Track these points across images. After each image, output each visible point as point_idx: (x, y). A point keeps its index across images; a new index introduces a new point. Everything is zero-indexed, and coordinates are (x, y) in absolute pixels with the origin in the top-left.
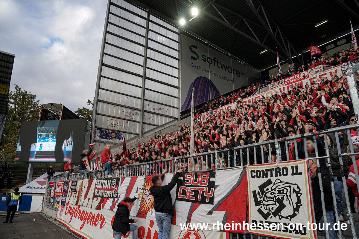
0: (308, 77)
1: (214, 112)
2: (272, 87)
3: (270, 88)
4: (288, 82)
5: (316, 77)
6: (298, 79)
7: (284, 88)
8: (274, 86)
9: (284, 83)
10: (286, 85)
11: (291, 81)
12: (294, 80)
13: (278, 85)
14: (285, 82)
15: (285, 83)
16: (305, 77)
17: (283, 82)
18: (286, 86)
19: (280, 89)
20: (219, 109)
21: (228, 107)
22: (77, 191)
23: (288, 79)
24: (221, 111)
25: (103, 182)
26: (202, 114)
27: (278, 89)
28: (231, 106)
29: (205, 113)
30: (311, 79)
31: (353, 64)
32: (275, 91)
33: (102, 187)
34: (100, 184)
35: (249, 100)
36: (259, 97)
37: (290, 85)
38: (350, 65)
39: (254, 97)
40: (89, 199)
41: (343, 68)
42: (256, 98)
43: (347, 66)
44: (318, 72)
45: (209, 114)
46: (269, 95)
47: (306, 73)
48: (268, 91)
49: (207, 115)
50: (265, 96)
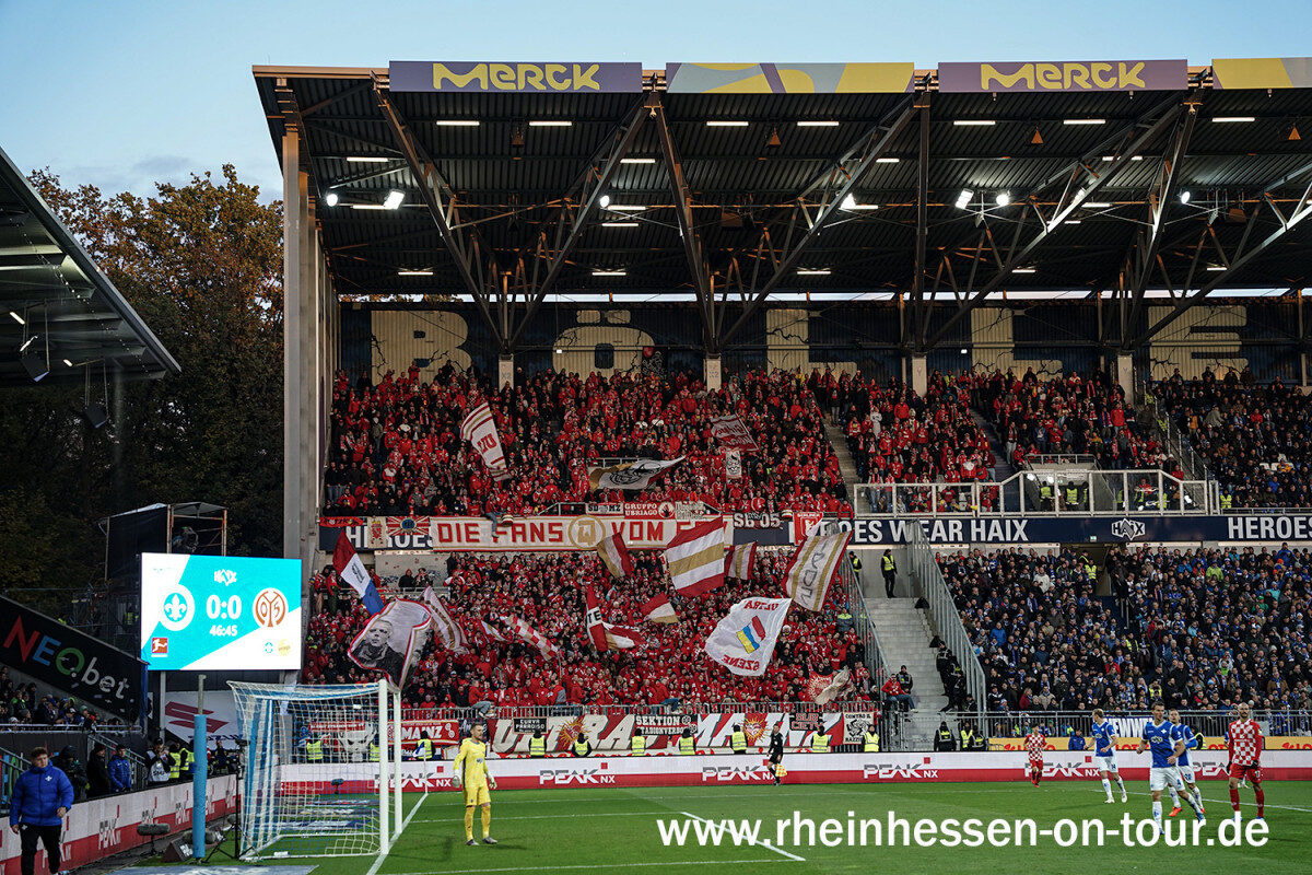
0: (673, 518)
1: (418, 525)
2: (593, 512)
3: (587, 511)
4: (633, 513)
5: (688, 523)
6: (654, 513)
7: (623, 524)
8: (599, 512)
9: (622, 512)
10: (627, 518)
11: (638, 513)
12: (646, 513)
13: (608, 512)
14: (625, 510)
15: (624, 514)
16: (667, 514)
17: (621, 508)
18: (628, 522)
19: (614, 524)
20: (435, 522)
21: (467, 526)
22: (550, 731)
23: (633, 506)
24: (445, 530)
25: (659, 718)
26: (370, 520)
27: (608, 522)
28: (476, 525)
29: (382, 520)
30: (679, 524)
31: (753, 522)
32: (602, 525)
33: (659, 724)
34: (651, 721)
35: (532, 525)
36: (560, 524)
37: (636, 520)
38: (747, 522)
39: (547, 520)
40: (616, 740)
41: (736, 524)
42: (551, 525)
43: (742, 523)
44: (693, 512)
45: (398, 526)
46: (587, 528)
47: (671, 508)
48: (583, 518)
49: (389, 526)
50: (576, 527)
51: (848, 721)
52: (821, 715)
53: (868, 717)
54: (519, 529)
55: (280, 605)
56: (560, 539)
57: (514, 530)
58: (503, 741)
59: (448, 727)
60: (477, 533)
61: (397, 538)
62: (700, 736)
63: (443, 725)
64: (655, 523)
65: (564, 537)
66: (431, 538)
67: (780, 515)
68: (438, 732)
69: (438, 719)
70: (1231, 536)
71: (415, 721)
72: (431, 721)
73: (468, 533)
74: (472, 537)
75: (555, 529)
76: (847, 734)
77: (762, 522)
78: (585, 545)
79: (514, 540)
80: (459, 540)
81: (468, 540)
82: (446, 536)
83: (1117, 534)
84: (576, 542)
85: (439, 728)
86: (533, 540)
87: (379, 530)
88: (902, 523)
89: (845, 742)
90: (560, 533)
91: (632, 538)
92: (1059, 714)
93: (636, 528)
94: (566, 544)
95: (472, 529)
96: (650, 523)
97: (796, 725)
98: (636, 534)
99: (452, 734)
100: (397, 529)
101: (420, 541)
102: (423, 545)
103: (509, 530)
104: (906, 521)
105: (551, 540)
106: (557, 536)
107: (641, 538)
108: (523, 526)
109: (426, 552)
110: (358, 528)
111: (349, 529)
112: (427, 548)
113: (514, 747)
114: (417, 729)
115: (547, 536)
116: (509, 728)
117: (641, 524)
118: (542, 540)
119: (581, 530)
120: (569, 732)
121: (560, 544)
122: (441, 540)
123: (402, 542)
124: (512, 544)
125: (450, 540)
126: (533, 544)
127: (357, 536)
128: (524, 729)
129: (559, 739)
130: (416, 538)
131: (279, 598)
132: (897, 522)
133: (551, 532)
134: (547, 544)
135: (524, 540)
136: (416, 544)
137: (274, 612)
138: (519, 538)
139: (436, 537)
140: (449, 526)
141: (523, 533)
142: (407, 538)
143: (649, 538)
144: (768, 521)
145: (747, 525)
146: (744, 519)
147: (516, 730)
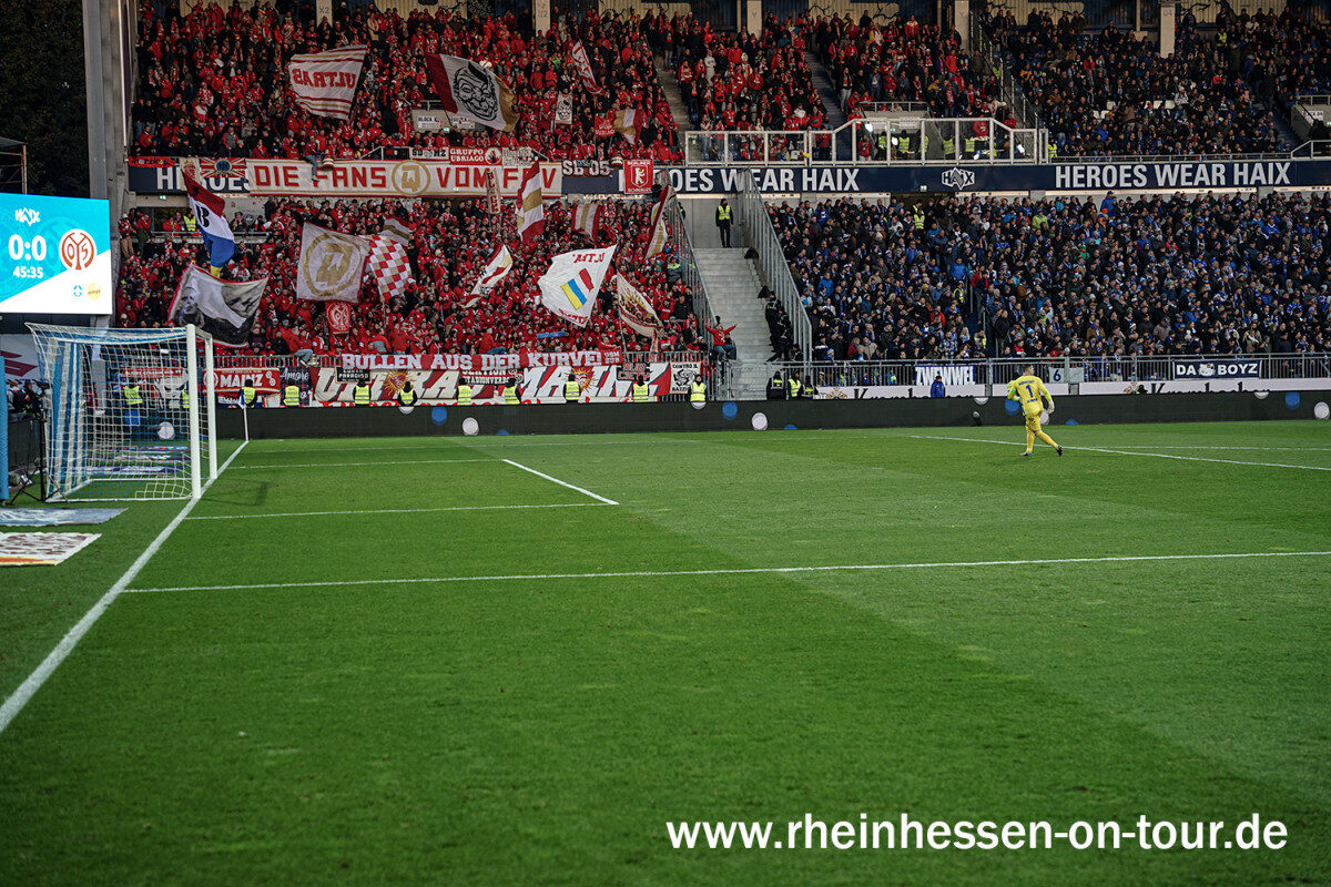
0: (500, 164)
1: (234, 167)
2: (417, 157)
3: (411, 156)
4: (458, 159)
5: (516, 170)
6: (481, 159)
7: (448, 170)
8: (423, 157)
9: (447, 157)
10: (452, 163)
11: (463, 158)
12: (472, 159)
13: (433, 157)
14: (450, 155)
15: (450, 159)
16: (494, 160)
17: (446, 153)
18: (453, 167)
19: (439, 170)
20: (251, 164)
21: (285, 169)
23: (459, 151)
24: (262, 172)
26: (182, 160)
27: (432, 167)
28: (295, 168)
29: (195, 161)
30: (506, 171)
31: (582, 169)
32: (427, 170)
33: (485, 374)
35: (354, 169)
36: (383, 169)
37: (462, 166)
38: (576, 169)
39: (369, 165)
40: (442, 389)
41: (565, 171)
42: (373, 170)
43: (571, 170)
44: (521, 158)
45: (213, 167)
46: (411, 174)
47: (498, 154)
48: (407, 163)
49: (203, 167)
50: (400, 172)
51: (675, 371)
52: (648, 365)
53: (696, 366)
54: (340, 173)
55: (88, 247)
56: (383, 185)
57: (334, 175)
58: (326, 390)
59: (269, 375)
60: (296, 176)
61: (212, 180)
62: (527, 386)
63: (264, 372)
64: (482, 169)
65: (387, 184)
66: (247, 181)
67: (610, 162)
68: (258, 380)
69: (258, 366)
70: (1058, 185)
71: (234, 369)
72: (251, 369)
73: (287, 176)
74: (291, 180)
75: (378, 173)
76: (673, 384)
77: (591, 170)
78: (409, 191)
79: (335, 185)
80: (278, 184)
81: (287, 184)
82: (263, 179)
83: (947, 183)
84: (400, 188)
85: (260, 377)
86: (355, 185)
87: (193, 171)
88: (733, 172)
89: (671, 392)
90: (383, 178)
91: (458, 185)
92: (883, 363)
93: (462, 174)
94: (390, 189)
95: (290, 172)
96: (476, 170)
97: (623, 375)
98: (462, 181)
99: (273, 382)
100: (212, 171)
101: (236, 183)
102: (240, 188)
103: (330, 174)
104: (737, 170)
105: (373, 185)
106: (380, 182)
107: (467, 184)
108: (344, 170)
109: (241, 196)
110: (170, 170)
111: (160, 170)
112: (244, 191)
113: (337, 396)
114: (236, 376)
115: (370, 181)
116: (332, 378)
117: (467, 170)
118: (364, 185)
119: (405, 174)
120: (393, 381)
121: (384, 189)
122: (259, 183)
123: (217, 184)
124: (333, 189)
125: (268, 183)
126: (355, 189)
127: (169, 177)
128: (348, 378)
129: (383, 388)
130: (231, 180)
131: (86, 240)
132: (728, 171)
133: (374, 177)
134: (370, 190)
135: (346, 185)
136: (232, 187)
137: (82, 255)
138: (341, 183)
139: (253, 180)
140: (266, 169)
141: (345, 178)
142: (223, 180)
143: (475, 185)
144: (597, 169)
145: (576, 173)
146: (573, 167)
147: (339, 380)
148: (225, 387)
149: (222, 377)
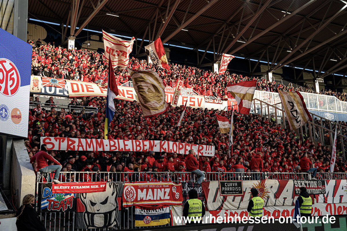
1: (59, 83)
11: (166, 90)
12: (169, 91)
20: (69, 82)
21: (87, 85)
22: (244, 192)
24: (75, 86)
25: (307, 182)
26: (33, 77)
28: (91, 86)
29: (39, 78)
30: (183, 98)
31: (212, 100)
33: (308, 186)
34: (303, 184)
36: (131, 91)
38: (210, 100)
39: (126, 89)
40: (285, 198)
41: (206, 100)
42: (127, 91)
43: (208, 99)
44: (188, 93)
45: (49, 81)
49: (43, 81)
58: (214, 201)
61: (48, 88)
63: (171, 187)
67: (223, 98)
68: (167, 194)
69: (166, 181)
71: (148, 183)
72: (161, 183)
73: (87, 88)
74: (90, 90)
75: (129, 93)
77: (215, 100)
80: (83, 91)
81: (88, 91)
83: (326, 118)
85: (168, 190)
87: (37, 83)
95: (89, 87)
100: (48, 83)
101: (60, 91)
102: (62, 94)
105: (128, 97)
106: (131, 96)
109: (62, 98)
112: (64, 95)
113: (222, 205)
114: (150, 190)
115: (127, 95)
116: (217, 190)
117: (167, 96)
118: (124, 96)
122: (73, 91)
123: (50, 90)
125: (78, 91)
128: (227, 191)
130: (58, 89)
136: (58, 93)
139: (70, 89)
140: (77, 85)
142: (53, 88)
143: (171, 102)
144: (218, 100)
145: (210, 101)
146: (208, 98)
147: (223, 192)
148: (142, 200)
149: (139, 190)
